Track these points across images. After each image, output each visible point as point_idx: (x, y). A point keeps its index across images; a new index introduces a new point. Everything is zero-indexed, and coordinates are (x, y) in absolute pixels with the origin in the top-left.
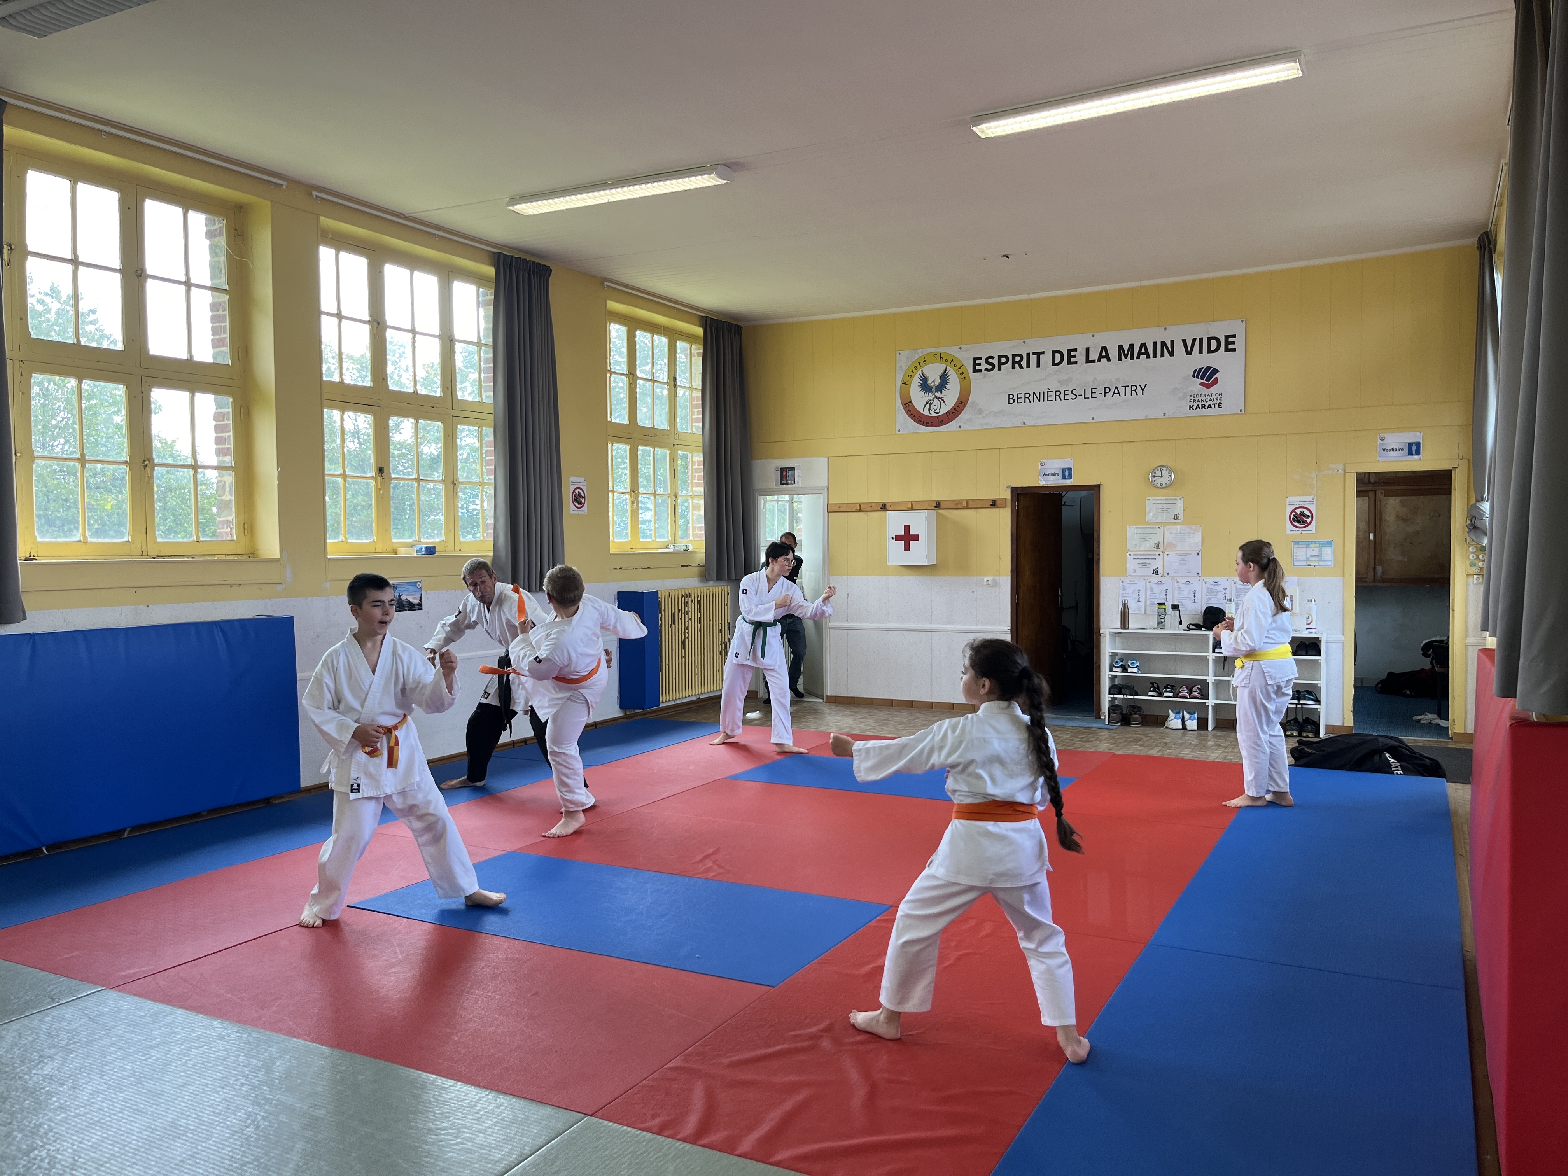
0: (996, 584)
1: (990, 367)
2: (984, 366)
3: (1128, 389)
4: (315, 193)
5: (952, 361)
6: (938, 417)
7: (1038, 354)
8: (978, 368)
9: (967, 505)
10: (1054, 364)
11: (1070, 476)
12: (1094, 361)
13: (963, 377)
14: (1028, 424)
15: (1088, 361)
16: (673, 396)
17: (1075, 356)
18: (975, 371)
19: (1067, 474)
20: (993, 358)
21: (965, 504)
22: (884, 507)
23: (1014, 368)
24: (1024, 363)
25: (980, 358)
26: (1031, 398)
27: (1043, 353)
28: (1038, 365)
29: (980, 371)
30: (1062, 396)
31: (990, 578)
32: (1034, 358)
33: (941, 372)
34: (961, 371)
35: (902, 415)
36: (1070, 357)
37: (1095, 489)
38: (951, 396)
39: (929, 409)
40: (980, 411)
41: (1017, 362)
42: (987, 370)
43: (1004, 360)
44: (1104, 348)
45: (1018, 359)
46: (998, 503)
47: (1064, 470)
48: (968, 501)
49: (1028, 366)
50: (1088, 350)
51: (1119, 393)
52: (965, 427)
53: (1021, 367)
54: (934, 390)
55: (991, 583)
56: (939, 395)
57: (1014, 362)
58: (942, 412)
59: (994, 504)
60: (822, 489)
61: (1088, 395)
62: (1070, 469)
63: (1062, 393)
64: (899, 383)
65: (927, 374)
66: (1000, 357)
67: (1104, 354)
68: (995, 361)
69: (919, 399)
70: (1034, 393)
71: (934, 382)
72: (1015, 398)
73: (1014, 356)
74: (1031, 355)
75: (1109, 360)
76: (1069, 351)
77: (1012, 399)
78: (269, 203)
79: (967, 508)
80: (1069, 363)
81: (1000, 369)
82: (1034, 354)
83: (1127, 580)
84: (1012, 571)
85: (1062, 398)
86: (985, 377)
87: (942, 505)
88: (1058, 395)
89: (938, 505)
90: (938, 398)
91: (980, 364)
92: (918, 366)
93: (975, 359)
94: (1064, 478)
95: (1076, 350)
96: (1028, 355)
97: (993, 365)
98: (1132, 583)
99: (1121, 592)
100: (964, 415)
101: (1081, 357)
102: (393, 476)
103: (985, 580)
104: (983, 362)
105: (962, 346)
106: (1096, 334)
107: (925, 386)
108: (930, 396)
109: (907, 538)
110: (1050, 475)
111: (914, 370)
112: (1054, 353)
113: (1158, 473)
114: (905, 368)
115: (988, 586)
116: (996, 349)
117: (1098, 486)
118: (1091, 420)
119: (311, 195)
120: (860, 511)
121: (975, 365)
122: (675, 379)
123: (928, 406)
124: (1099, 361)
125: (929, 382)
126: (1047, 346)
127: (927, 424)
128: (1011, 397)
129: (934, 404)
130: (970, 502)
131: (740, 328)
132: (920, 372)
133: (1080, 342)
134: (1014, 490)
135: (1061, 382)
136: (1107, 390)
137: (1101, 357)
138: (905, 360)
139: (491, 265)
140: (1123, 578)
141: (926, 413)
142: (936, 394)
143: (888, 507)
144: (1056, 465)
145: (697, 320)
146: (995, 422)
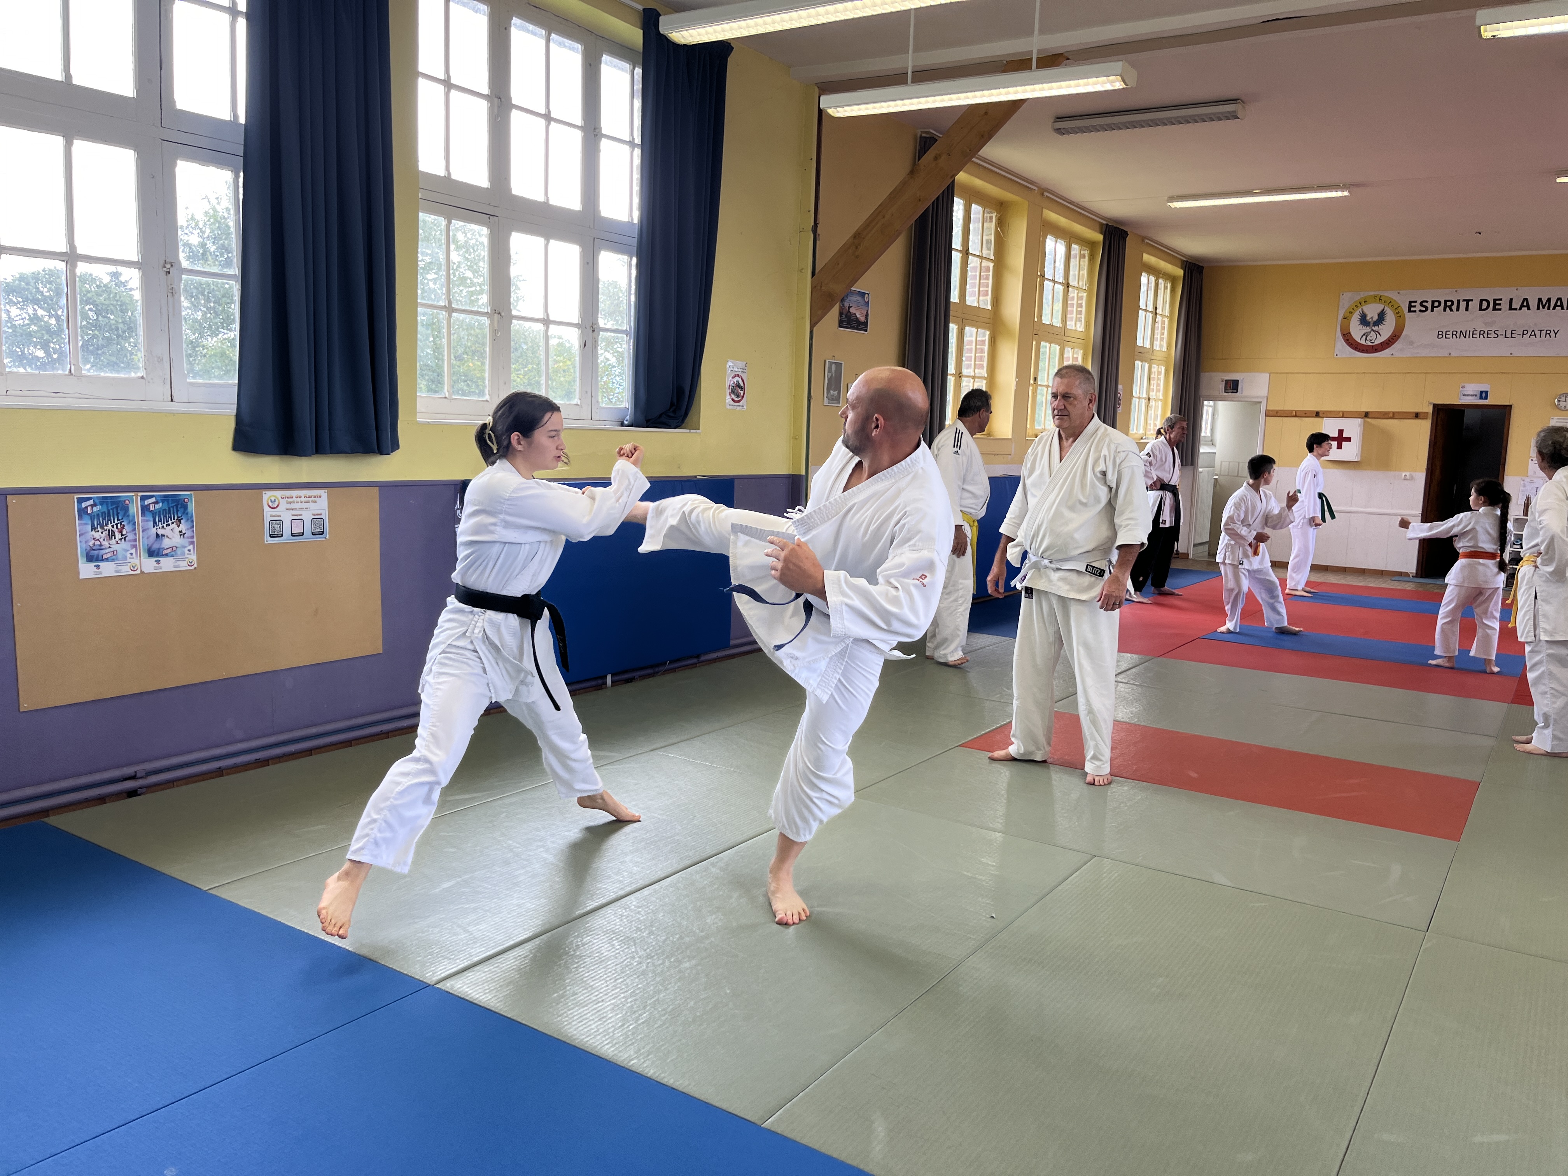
0: (1412, 478)
1: (1424, 309)
2: (1418, 307)
3: (1544, 333)
4: (1046, 194)
5: (1390, 303)
6: (1373, 346)
7: (1468, 301)
8: (1412, 309)
9: (1394, 416)
10: (1481, 309)
11: (1486, 398)
12: (1516, 309)
13: (1399, 316)
14: (1453, 355)
15: (1511, 308)
16: (1154, 321)
17: (1500, 304)
18: (1410, 311)
19: (1484, 395)
20: (1427, 302)
21: (1391, 415)
22: (1317, 414)
23: (1445, 310)
24: (1454, 307)
25: (1416, 302)
26: (1458, 335)
27: (1472, 300)
28: (1467, 309)
29: (1415, 311)
30: (1485, 335)
31: (1408, 474)
32: (1463, 305)
33: (1379, 310)
34: (1397, 311)
35: (1341, 343)
36: (1495, 304)
37: (1508, 408)
38: (1386, 331)
39: (1366, 339)
40: (1412, 343)
41: (1449, 306)
42: (1420, 311)
43: (1436, 304)
44: (1526, 300)
45: (1449, 304)
46: (1421, 416)
47: (1482, 392)
48: (1394, 413)
49: (1458, 310)
50: (1511, 300)
51: (1535, 335)
52: (1397, 355)
53: (1451, 310)
54: (1371, 324)
55: (1408, 477)
56: (1375, 328)
57: (1445, 306)
58: (1377, 342)
59: (1417, 416)
60: (1263, 398)
61: (1508, 335)
62: (1487, 392)
63: (1486, 332)
64: (1340, 317)
65: (1366, 311)
66: (1433, 302)
67: (1525, 304)
68: (1429, 305)
69: (1357, 332)
70: (1461, 331)
71: (1372, 318)
72: (1444, 335)
73: (1446, 302)
74: (1461, 301)
75: (1529, 309)
76: (1495, 300)
77: (1440, 335)
78: (1026, 203)
79: (1393, 418)
80: (1494, 309)
81: (1432, 311)
82: (1464, 300)
83: (1527, 480)
84: (1428, 469)
85: (1486, 336)
86: (1418, 317)
87: (1370, 415)
88: (1482, 333)
89: (1367, 415)
90: (1374, 331)
91: (1415, 306)
92: (1359, 305)
93: (1410, 302)
94: (1481, 398)
95: (1501, 300)
96: (1459, 301)
97: (1427, 308)
98: (1532, 482)
99: (1522, 488)
100: (1397, 346)
101: (1505, 305)
102: (1039, 383)
103: (1403, 475)
104: (1418, 304)
105: (1401, 292)
106: (1520, 288)
107: (1364, 321)
108: (1368, 329)
109: (1341, 439)
110: (1472, 395)
111: (1355, 308)
112: (1481, 301)
113: (1563, 399)
114: (1346, 307)
115: (1405, 479)
116: (1430, 296)
117: (1511, 406)
118: (1509, 355)
119: (1043, 194)
120: (1296, 416)
121: (1410, 306)
122: (1156, 309)
123: (1364, 337)
124: (1520, 309)
125: (1368, 318)
126: (1476, 295)
127: (1363, 351)
128: (1440, 333)
129: (1371, 335)
130: (1396, 414)
131: (1203, 267)
132: (1360, 310)
133: (1505, 294)
134: (1435, 406)
135: (1486, 324)
136: (1525, 332)
137: (1522, 306)
138: (1347, 300)
139: (1101, 233)
140: (1524, 478)
141: (1363, 342)
142: (1373, 328)
143: (1321, 415)
144: (1473, 388)
145: (1180, 265)
146: (1424, 352)
